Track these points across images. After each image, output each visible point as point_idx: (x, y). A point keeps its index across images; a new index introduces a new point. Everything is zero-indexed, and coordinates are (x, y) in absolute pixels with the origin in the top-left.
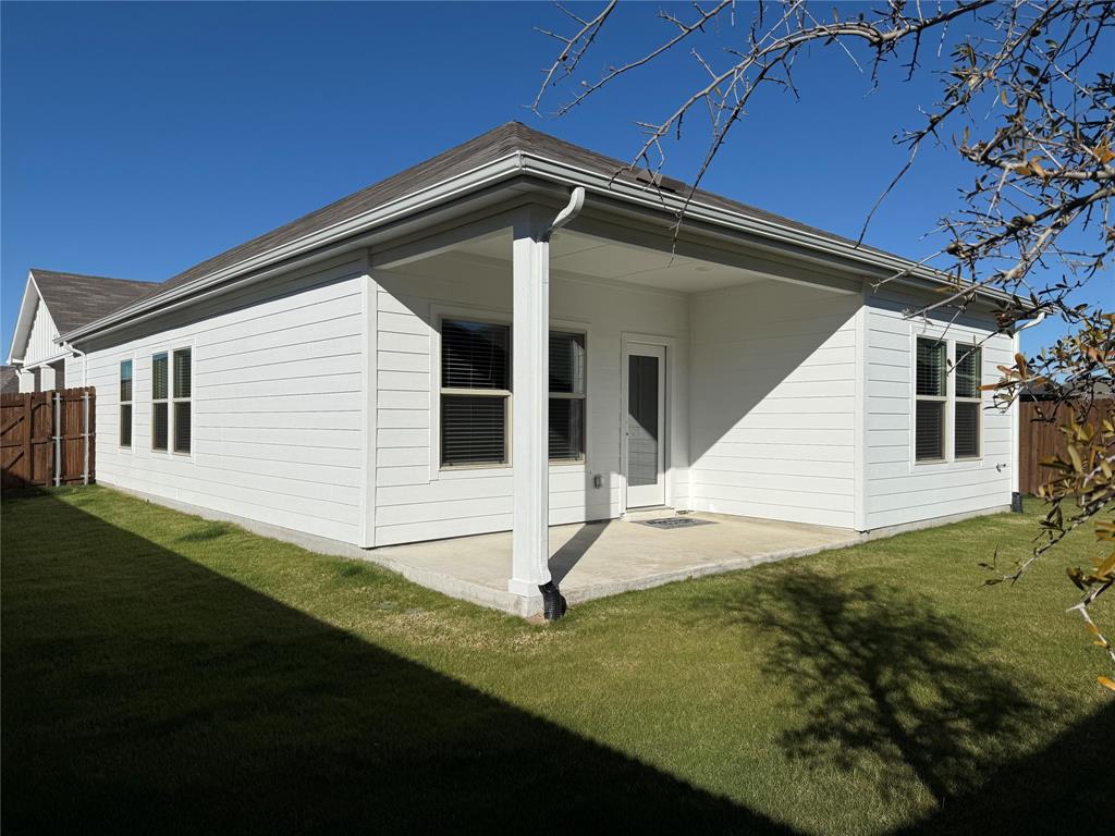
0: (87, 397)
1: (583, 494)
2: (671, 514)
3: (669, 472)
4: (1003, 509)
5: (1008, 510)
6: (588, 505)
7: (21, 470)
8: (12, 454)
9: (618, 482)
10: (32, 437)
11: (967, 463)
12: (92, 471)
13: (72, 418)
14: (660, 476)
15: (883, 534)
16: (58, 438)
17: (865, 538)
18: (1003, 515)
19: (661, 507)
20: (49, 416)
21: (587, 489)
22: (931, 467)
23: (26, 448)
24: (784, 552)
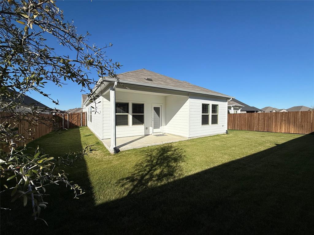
0: (86, 113)
1: (144, 130)
2: (162, 134)
3: (162, 126)
4: (224, 133)
5: (225, 133)
6: (145, 132)
7: (76, 124)
8: (75, 122)
9: (151, 129)
10: (78, 119)
11: (215, 126)
12: (87, 124)
13: (84, 116)
14: (160, 127)
15: (194, 138)
16: (81, 119)
17: (190, 139)
18: (224, 134)
19: (160, 132)
20: (80, 116)
21: (145, 130)
22: (205, 126)
23: (77, 121)
24: (170, 141)
